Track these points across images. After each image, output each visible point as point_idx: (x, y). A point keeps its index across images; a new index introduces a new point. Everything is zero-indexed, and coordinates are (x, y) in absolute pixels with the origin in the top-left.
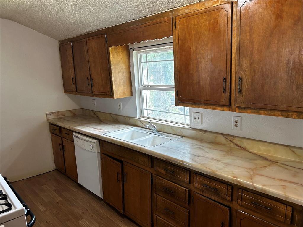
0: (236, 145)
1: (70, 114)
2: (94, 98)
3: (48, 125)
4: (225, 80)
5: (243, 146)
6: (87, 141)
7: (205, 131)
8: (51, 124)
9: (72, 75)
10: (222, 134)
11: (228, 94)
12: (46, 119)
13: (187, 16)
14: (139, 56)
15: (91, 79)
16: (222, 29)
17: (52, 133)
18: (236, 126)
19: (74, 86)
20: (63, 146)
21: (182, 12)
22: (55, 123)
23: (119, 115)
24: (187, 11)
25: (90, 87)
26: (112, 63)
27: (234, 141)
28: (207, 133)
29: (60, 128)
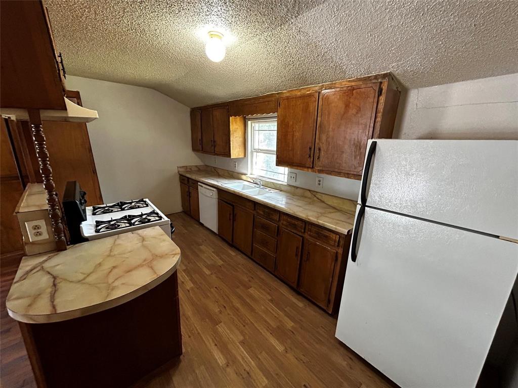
0: (317, 198)
1: (196, 169)
2: (216, 156)
3: (179, 176)
4: (310, 149)
5: (322, 199)
6: (208, 189)
7: (297, 188)
8: (181, 175)
9: (200, 137)
10: (309, 190)
11: (312, 159)
12: (177, 171)
13: (288, 98)
14: (253, 125)
15: (214, 142)
16: (311, 111)
17: (181, 182)
18: (319, 184)
19: (200, 146)
20: (190, 193)
21: (285, 95)
22: (184, 174)
23: (233, 172)
24: (288, 95)
25: (213, 148)
26: (231, 129)
27: (317, 196)
28: (298, 189)
29: (188, 178)
